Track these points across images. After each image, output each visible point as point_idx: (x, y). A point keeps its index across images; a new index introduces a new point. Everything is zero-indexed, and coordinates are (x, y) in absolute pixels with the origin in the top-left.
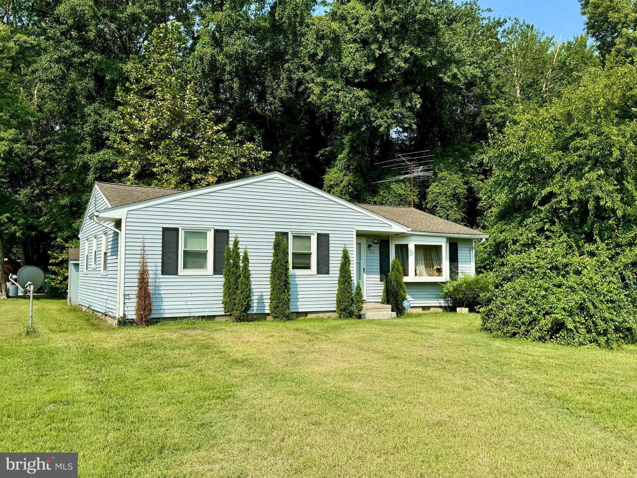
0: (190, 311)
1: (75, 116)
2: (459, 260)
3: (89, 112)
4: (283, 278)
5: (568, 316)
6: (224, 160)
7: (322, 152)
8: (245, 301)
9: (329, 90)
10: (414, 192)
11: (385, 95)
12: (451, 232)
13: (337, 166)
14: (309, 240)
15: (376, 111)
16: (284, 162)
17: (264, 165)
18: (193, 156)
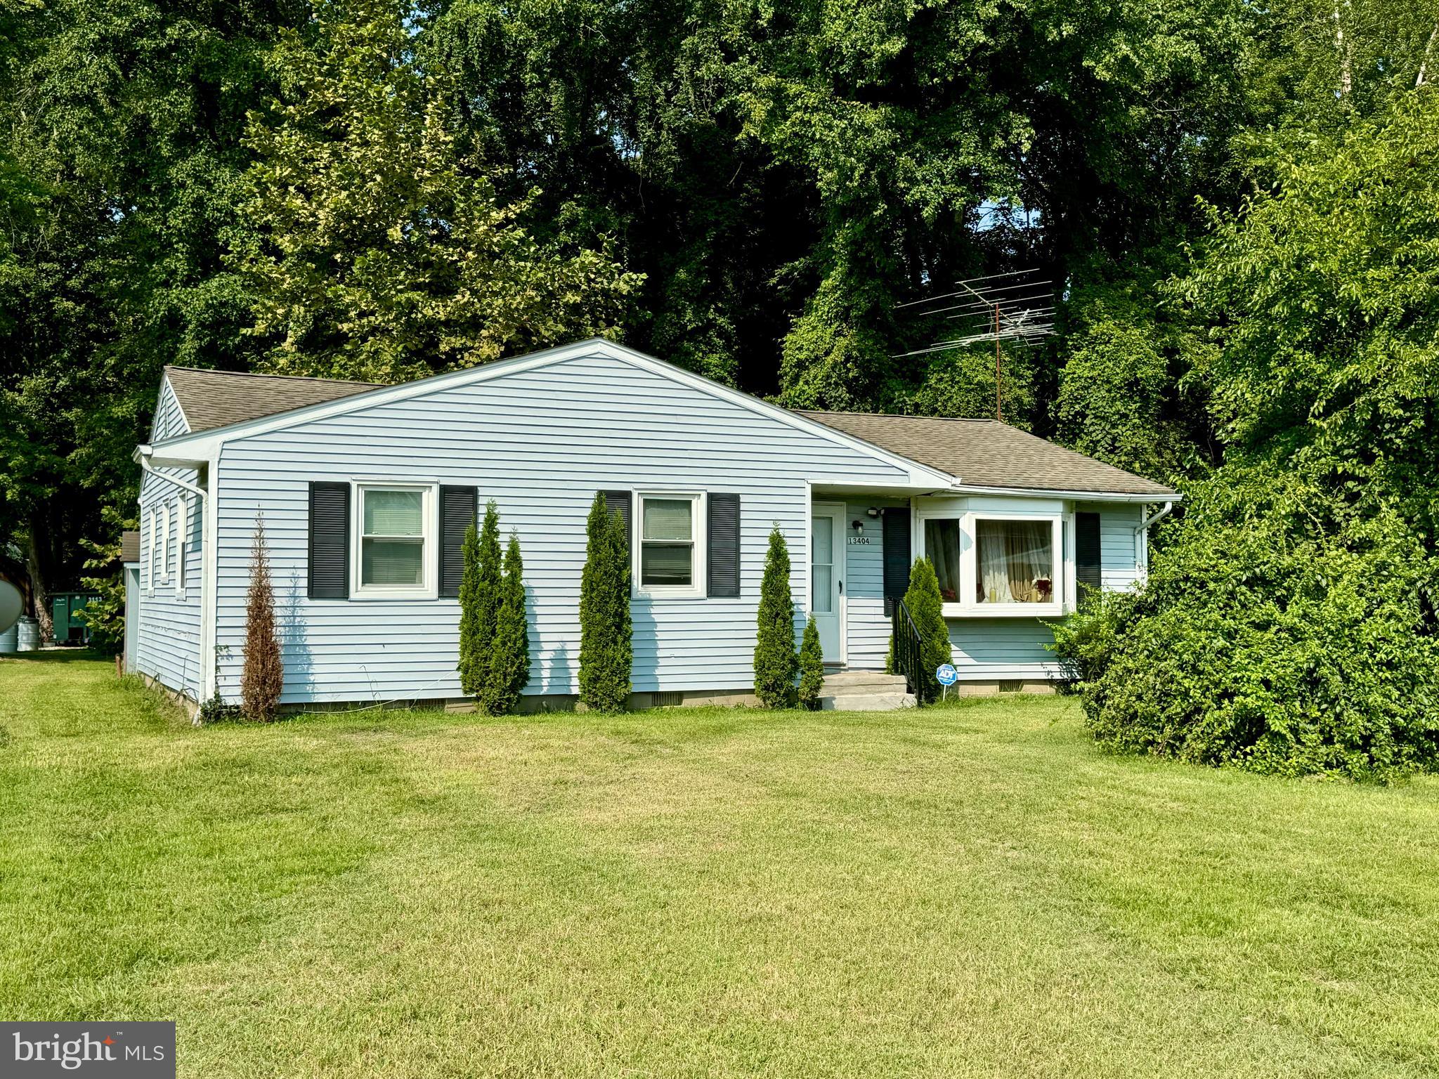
0: (375, 687)
1: (146, 190)
2: (1103, 560)
3: (181, 176)
4: (612, 606)
5: (1276, 701)
6: (518, 299)
7: (784, 271)
8: (513, 664)
9: (790, 108)
10: (1021, 377)
11: (938, 119)
12: (1077, 485)
13: (817, 310)
14: (686, 511)
15: (912, 163)
16: (691, 300)
17: (629, 308)
18: (442, 287)
